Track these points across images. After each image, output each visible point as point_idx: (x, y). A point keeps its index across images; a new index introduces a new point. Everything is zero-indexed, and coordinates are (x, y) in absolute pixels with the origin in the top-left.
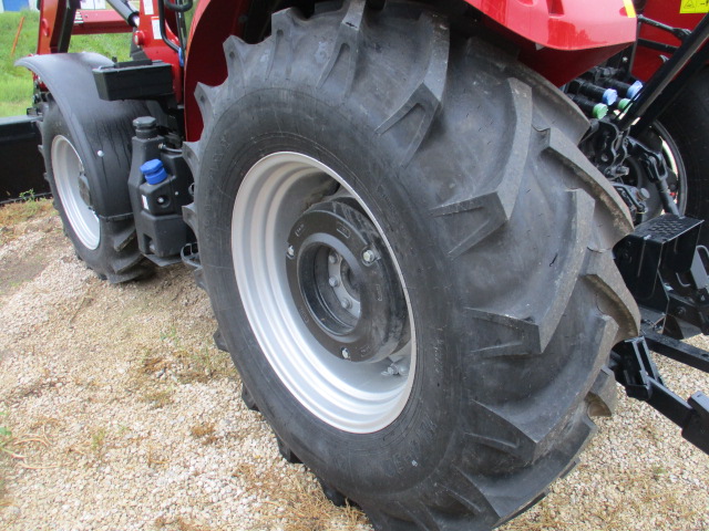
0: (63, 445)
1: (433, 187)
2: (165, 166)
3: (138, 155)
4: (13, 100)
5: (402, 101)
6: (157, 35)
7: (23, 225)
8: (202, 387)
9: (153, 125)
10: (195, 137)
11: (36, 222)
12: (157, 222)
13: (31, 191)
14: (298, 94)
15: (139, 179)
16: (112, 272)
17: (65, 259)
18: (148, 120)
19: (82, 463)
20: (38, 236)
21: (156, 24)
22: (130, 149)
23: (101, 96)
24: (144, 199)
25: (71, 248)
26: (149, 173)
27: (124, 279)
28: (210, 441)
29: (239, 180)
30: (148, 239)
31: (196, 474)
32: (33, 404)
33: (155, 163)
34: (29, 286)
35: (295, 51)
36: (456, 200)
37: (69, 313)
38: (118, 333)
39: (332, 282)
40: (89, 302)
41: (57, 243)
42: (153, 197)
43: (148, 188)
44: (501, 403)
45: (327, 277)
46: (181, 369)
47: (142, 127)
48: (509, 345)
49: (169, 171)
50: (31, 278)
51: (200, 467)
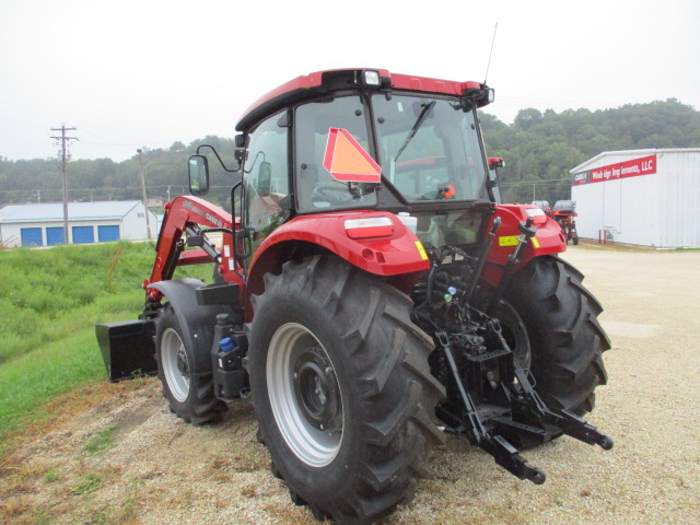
0: (167, 499)
1: (340, 330)
2: (233, 342)
3: (218, 335)
4: (113, 312)
5: (328, 298)
6: (231, 267)
7: (133, 393)
8: (250, 474)
9: (226, 319)
10: (250, 321)
11: (141, 391)
12: (227, 375)
13: (139, 370)
14: (292, 297)
15: (218, 349)
16: (195, 415)
17: (163, 412)
18: (224, 316)
19: (179, 507)
20: (144, 399)
21: (231, 263)
22: (213, 333)
23: (199, 303)
24: (220, 361)
25: (168, 403)
26: (223, 345)
27: (202, 420)
28: (252, 496)
29: (270, 339)
30: (221, 387)
31: (243, 509)
32: (149, 483)
33: (227, 340)
34: (141, 427)
35: (291, 280)
36: (347, 335)
37: (166, 441)
38: (198, 450)
39: (317, 391)
40: (179, 435)
41: (157, 403)
42: (225, 360)
43: (223, 354)
44: (372, 421)
45: (315, 388)
46: (237, 465)
47: (221, 319)
48: (370, 392)
49: (235, 345)
50: (141, 422)
51: (245, 506)
